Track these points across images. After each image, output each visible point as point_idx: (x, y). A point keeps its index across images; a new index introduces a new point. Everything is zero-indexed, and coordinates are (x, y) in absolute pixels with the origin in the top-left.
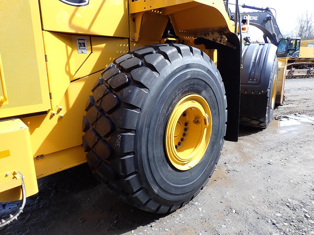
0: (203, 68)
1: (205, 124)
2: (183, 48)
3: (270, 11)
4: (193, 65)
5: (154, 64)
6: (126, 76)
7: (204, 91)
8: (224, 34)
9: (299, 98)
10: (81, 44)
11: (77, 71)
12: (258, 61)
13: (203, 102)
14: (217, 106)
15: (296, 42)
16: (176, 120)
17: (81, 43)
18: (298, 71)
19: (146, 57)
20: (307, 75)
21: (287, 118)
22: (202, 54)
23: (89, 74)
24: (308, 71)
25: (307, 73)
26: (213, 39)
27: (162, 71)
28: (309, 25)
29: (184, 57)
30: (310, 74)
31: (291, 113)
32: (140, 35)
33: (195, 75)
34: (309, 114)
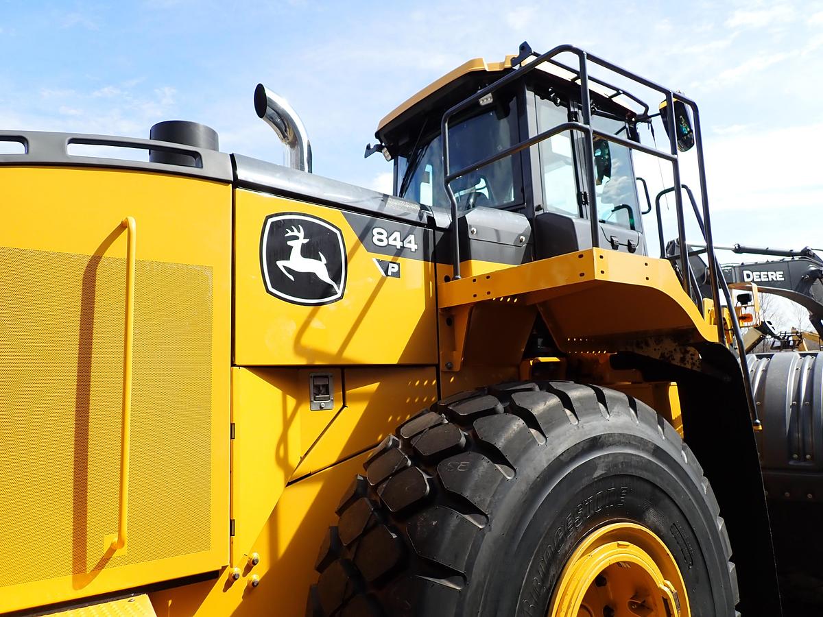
0: (641, 443)
2: (578, 393)
3: (814, 256)
4: (611, 439)
5: (500, 444)
6: (426, 477)
7: (652, 510)
8: (691, 345)
10: (319, 388)
11: (306, 455)
12: (805, 400)
13: (653, 544)
14: (699, 555)
16: (572, 605)
17: (319, 385)
19: (477, 424)
22: (633, 405)
23: (334, 460)
26: (662, 355)
27: (523, 460)
29: (582, 420)
32: (465, 355)
33: (620, 466)
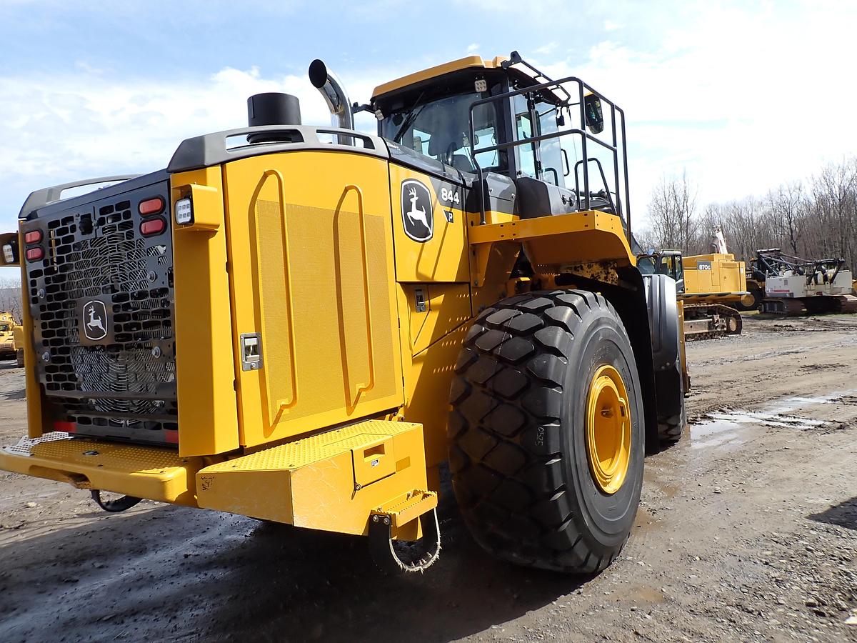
0: (613, 323)
1: (623, 414)
2: (588, 295)
4: (603, 320)
5: (565, 321)
7: (616, 360)
9: (716, 380)
10: (419, 298)
13: (616, 377)
14: (632, 385)
15: (673, 261)
17: (419, 296)
18: (689, 324)
19: (546, 312)
20: (709, 333)
21: (710, 418)
24: (710, 322)
25: (709, 328)
26: (592, 275)
27: (576, 330)
28: (685, 219)
30: (714, 330)
31: (712, 409)
32: (486, 276)
33: (607, 335)
34: (748, 409)
